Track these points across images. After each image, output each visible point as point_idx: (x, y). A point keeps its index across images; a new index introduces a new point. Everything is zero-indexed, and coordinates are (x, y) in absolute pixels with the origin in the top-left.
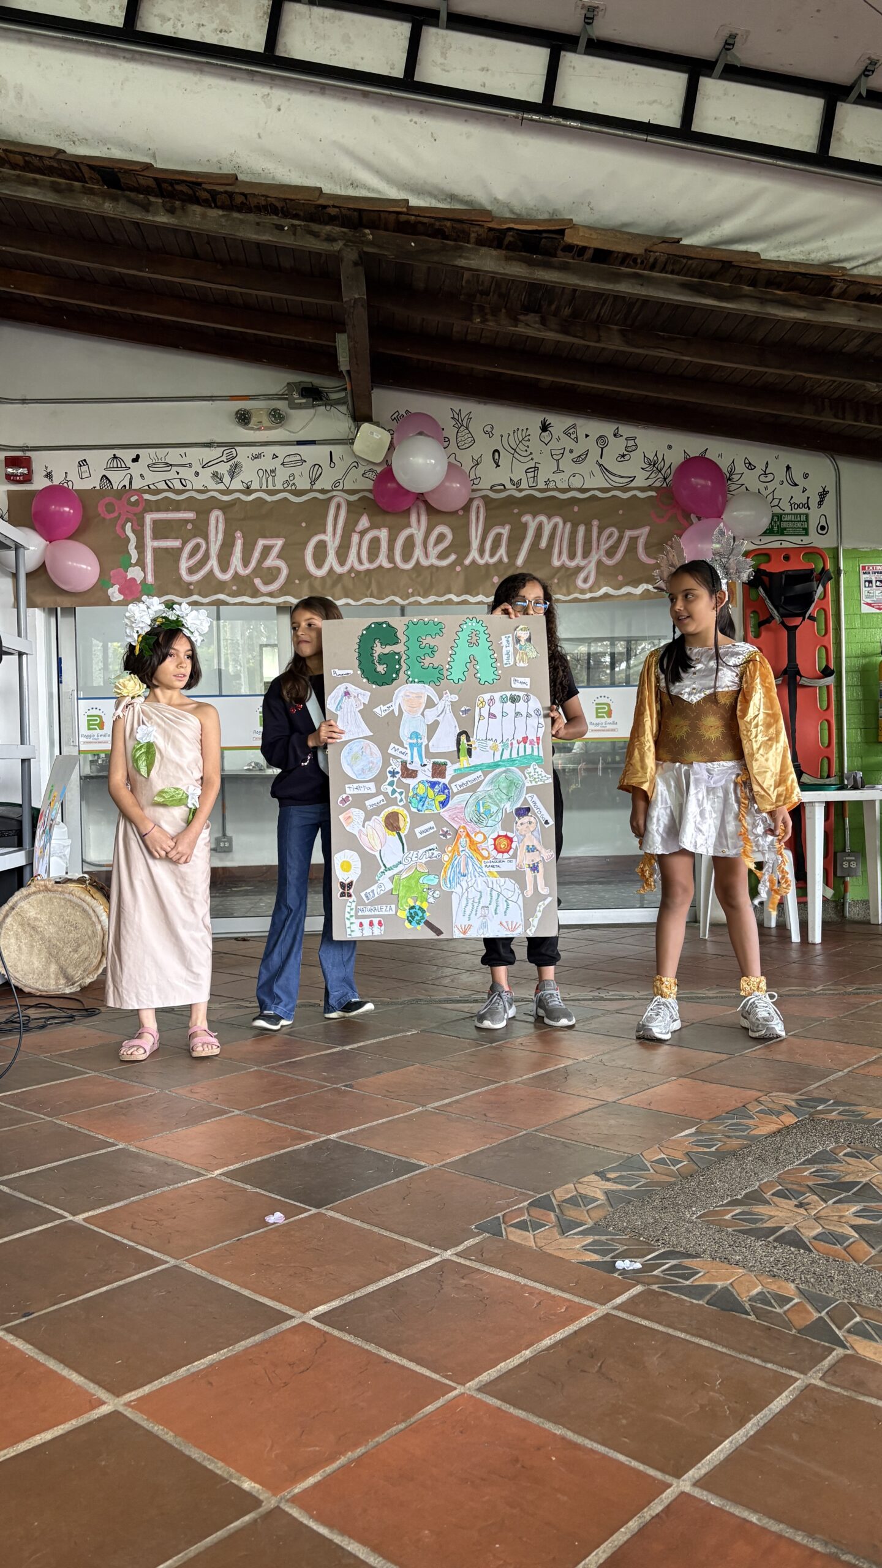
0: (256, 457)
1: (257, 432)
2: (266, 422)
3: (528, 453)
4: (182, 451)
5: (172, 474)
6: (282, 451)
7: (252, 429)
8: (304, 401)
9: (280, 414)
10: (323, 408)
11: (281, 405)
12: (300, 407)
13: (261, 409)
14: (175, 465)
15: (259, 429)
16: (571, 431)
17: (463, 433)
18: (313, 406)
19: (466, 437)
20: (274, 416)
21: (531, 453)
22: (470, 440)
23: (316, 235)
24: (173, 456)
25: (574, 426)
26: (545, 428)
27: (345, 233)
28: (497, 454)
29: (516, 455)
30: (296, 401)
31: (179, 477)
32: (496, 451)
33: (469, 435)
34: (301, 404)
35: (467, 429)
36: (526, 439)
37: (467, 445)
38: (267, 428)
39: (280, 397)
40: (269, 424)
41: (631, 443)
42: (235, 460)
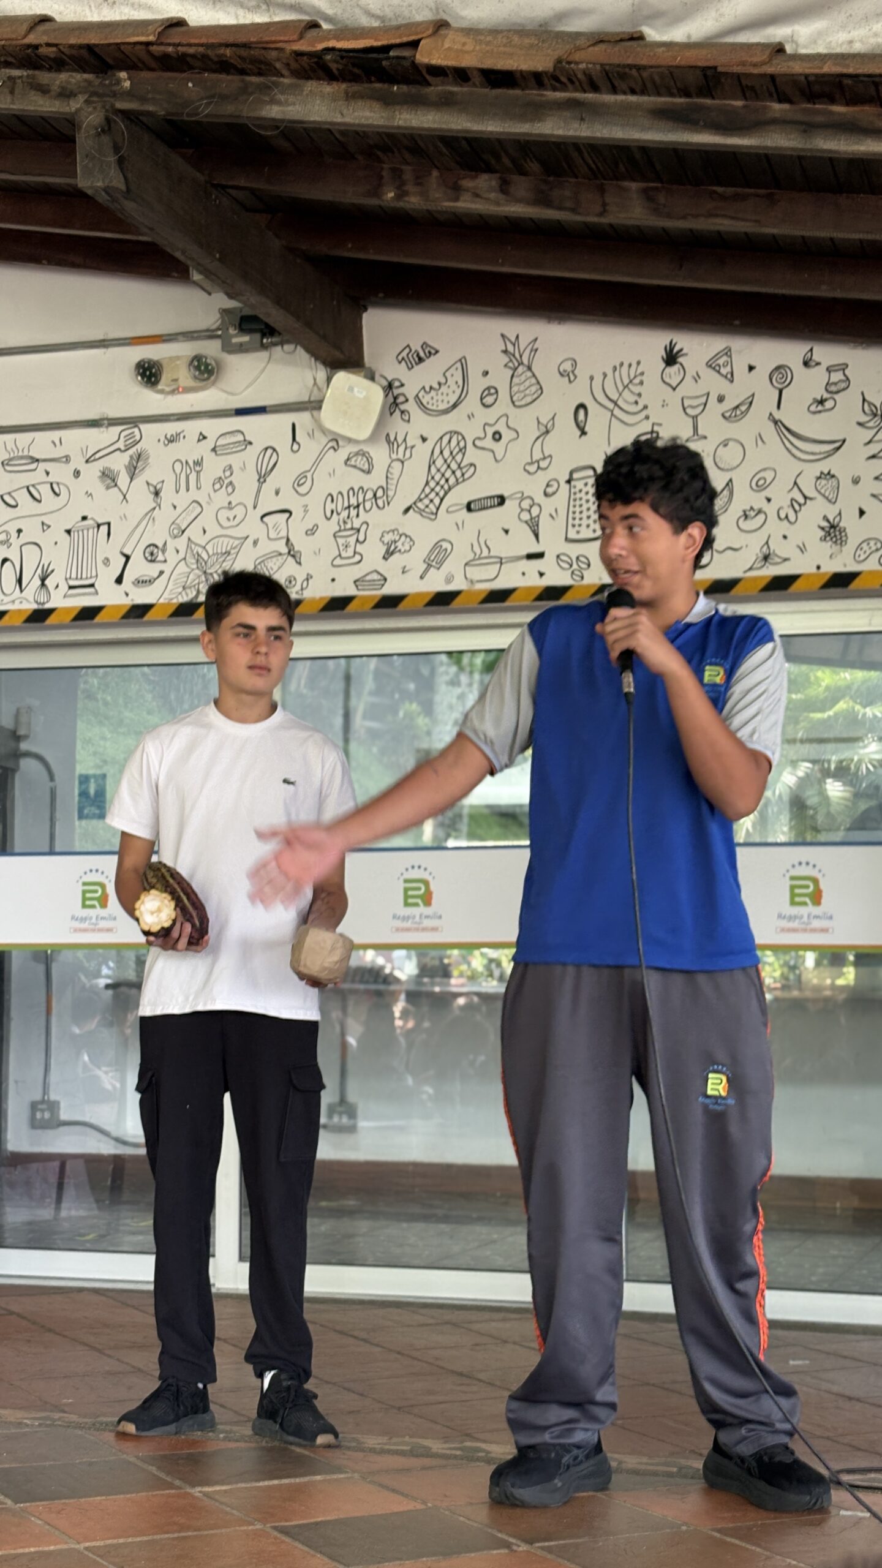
0: (171, 440)
1: (170, 398)
2: (185, 377)
3: (640, 406)
4: (55, 435)
5: (38, 476)
6: (213, 427)
7: (162, 392)
8: (245, 339)
9: (207, 365)
10: (279, 348)
11: (211, 349)
12: (241, 349)
13: (178, 358)
14: (45, 460)
15: (173, 392)
16: (721, 362)
17: (523, 378)
18: (264, 347)
19: (527, 384)
20: (198, 368)
21: (646, 407)
22: (534, 389)
23: (44, 90)
24: (41, 444)
25: (728, 352)
26: (671, 358)
27: (89, 82)
28: (582, 412)
29: (617, 411)
30: (235, 340)
31: (50, 479)
32: (582, 406)
33: (533, 381)
34: (241, 344)
35: (529, 368)
36: (637, 381)
37: (529, 399)
38: (187, 390)
39: (209, 334)
40: (191, 383)
41: (836, 377)
42: (138, 446)
